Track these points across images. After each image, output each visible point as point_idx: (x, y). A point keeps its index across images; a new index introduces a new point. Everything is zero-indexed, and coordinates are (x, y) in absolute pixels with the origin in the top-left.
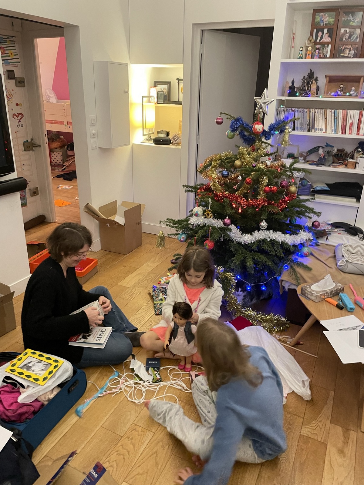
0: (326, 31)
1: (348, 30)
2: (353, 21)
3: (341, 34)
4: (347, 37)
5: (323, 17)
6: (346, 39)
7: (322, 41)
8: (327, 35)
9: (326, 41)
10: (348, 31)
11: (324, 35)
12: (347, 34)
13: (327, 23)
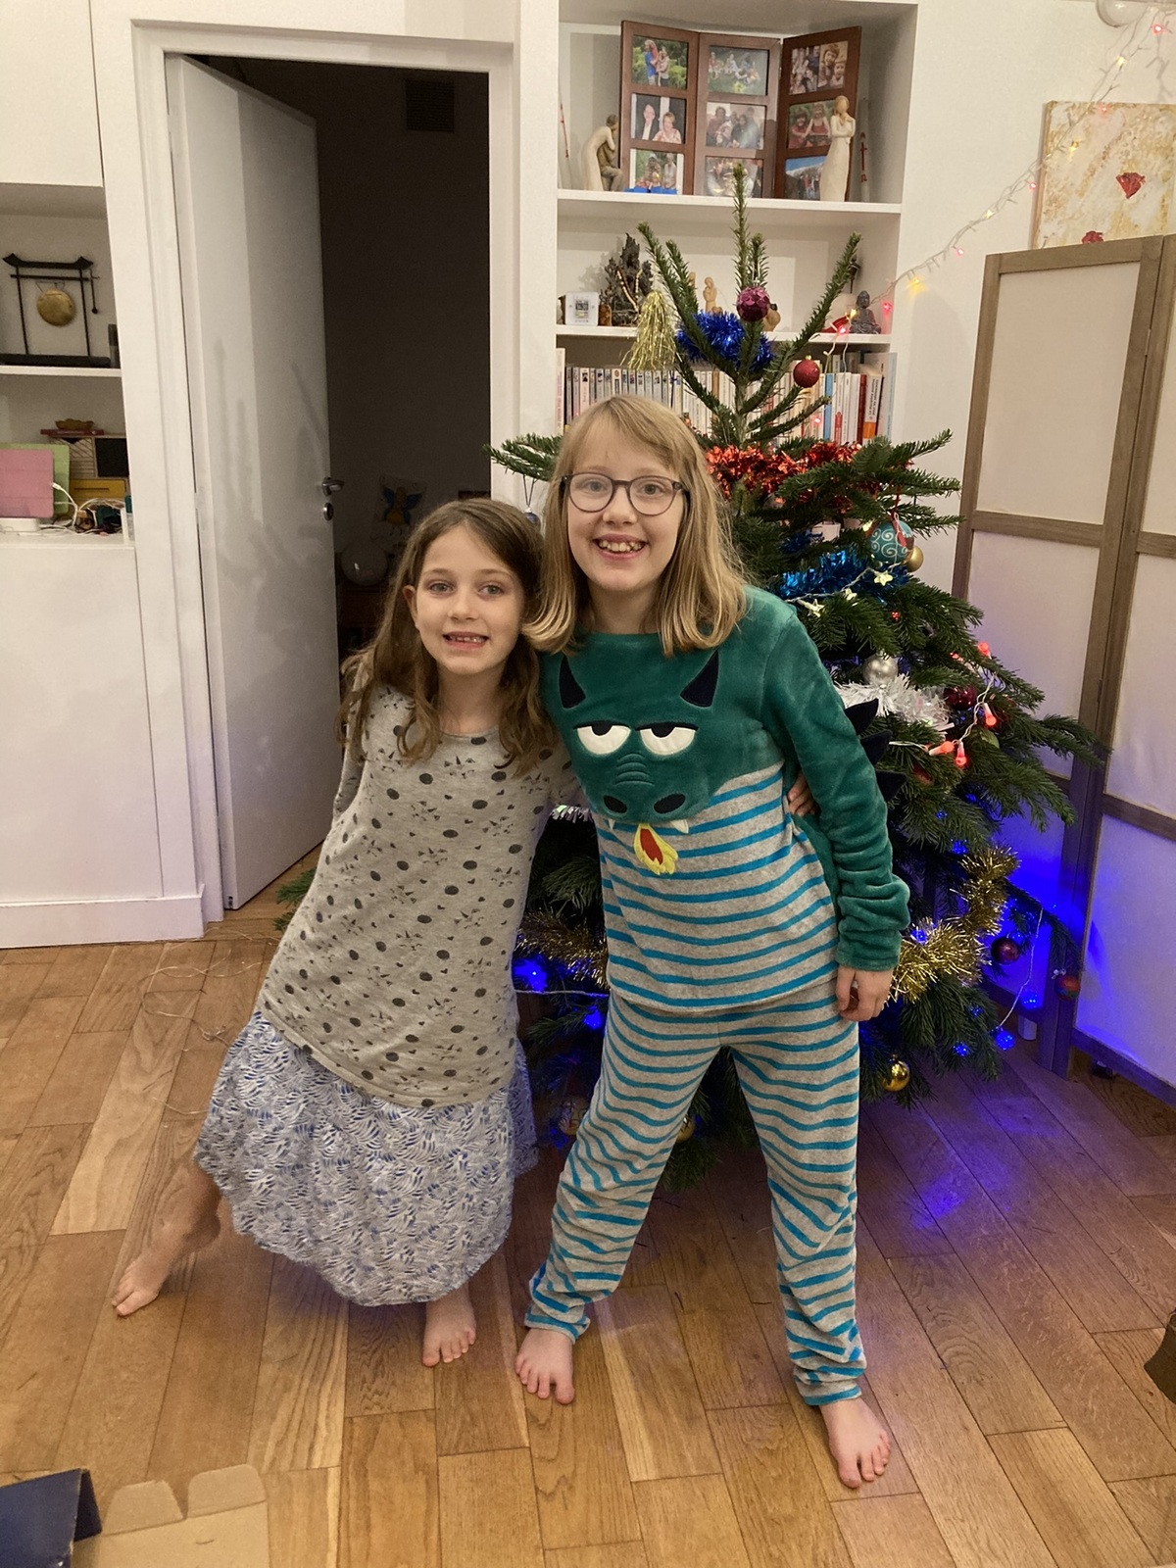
0: (665, 103)
1: (727, 107)
2: (741, 80)
3: (709, 120)
4: (728, 133)
5: (653, 57)
6: (724, 138)
7: (656, 139)
8: (669, 120)
9: (668, 140)
10: (728, 114)
11: (661, 119)
12: (728, 124)
13: (666, 76)
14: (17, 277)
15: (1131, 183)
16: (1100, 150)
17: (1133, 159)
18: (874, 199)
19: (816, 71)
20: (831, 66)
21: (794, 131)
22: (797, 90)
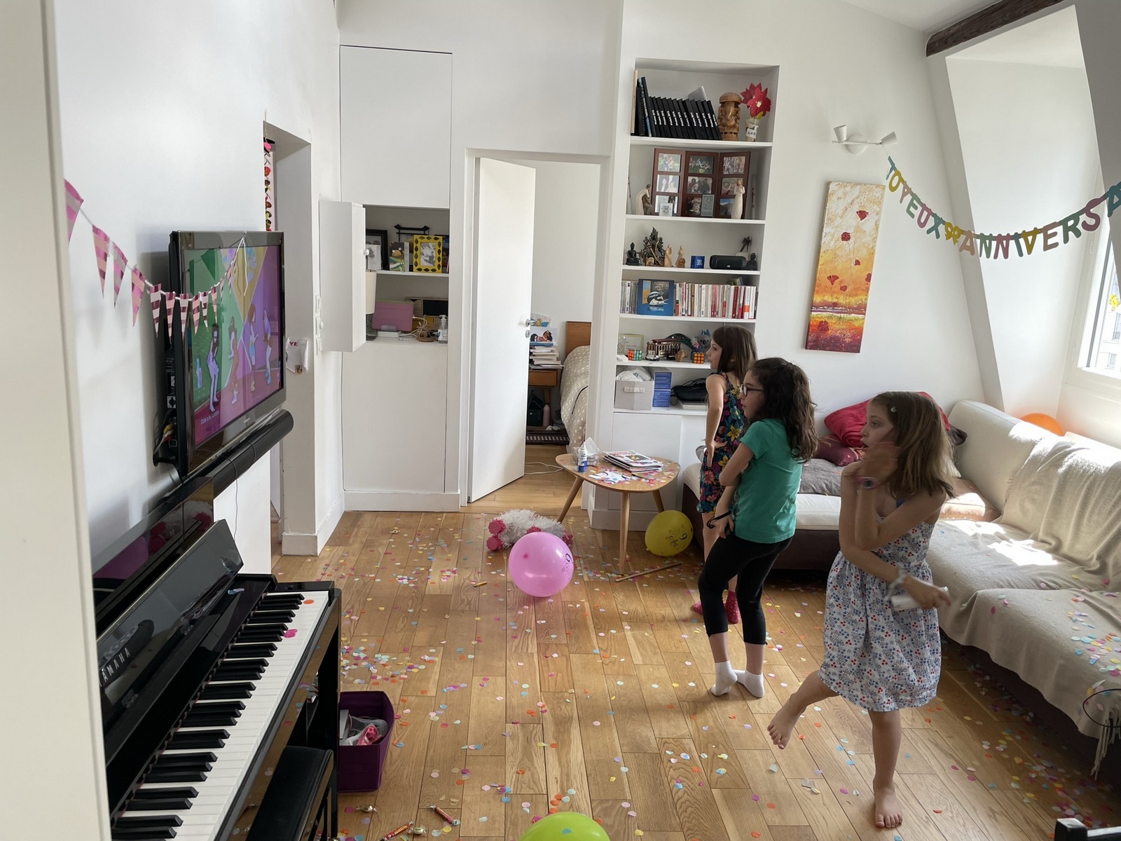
0: (672, 177)
1: (697, 178)
2: (703, 168)
3: (689, 183)
4: (696, 188)
5: (667, 160)
6: (695, 190)
7: (667, 191)
8: (673, 184)
9: (672, 192)
10: (697, 181)
11: (669, 184)
12: (697, 185)
13: (672, 167)
14: (399, 233)
15: (862, 215)
16: (850, 201)
17: (864, 206)
18: (757, 218)
19: (733, 166)
20: (739, 165)
21: (723, 187)
22: (726, 173)
